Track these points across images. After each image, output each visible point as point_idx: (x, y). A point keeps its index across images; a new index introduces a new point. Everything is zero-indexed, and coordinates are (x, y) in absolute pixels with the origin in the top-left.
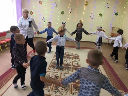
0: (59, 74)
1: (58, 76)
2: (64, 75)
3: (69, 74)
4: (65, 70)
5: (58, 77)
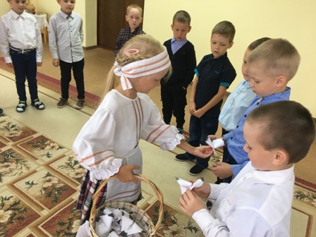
0: (8, 193)
1: (12, 201)
2: (28, 183)
3: (35, 172)
4: (7, 169)
5: (16, 204)
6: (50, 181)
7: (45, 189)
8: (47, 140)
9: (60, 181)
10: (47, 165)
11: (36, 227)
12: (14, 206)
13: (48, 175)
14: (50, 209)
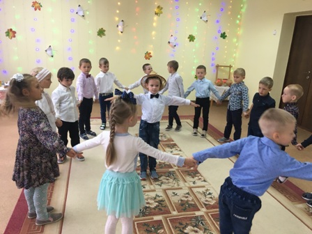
1: (161, 198)
2: (174, 193)
3: (181, 189)
4: (167, 181)
5: (162, 201)
6: (187, 197)
7: (181, 200)
8: (199, 173)
9: (193, 200)
10: (190, 188)
11: (166, 218)
12: (160, 202)
13: (188, 194)
14: (179, 212)
